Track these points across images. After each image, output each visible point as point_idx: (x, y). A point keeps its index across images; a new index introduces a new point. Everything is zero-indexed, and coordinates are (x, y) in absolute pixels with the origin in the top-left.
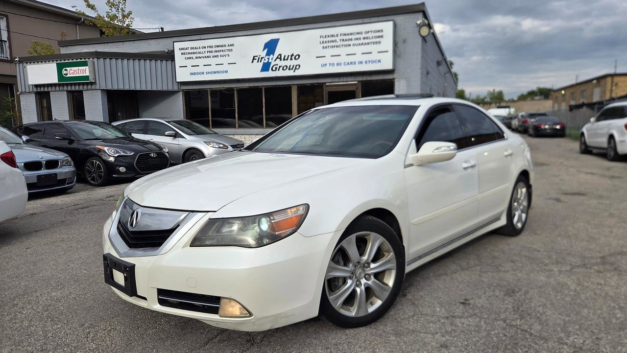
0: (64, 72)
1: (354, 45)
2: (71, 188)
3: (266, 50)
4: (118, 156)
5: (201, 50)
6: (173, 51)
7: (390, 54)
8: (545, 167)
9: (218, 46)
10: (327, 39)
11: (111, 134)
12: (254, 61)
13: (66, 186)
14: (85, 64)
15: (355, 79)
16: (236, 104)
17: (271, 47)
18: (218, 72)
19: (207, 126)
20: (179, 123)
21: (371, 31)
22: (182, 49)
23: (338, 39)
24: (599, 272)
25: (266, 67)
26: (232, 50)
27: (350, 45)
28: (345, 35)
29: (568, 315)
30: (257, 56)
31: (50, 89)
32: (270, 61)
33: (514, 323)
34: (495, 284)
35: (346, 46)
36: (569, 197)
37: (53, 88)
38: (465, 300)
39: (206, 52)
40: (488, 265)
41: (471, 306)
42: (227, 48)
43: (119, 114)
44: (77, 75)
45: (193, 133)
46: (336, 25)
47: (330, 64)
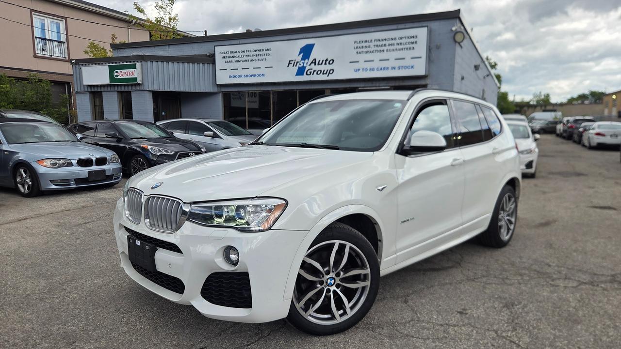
0: (115, 74)
1: (387, 50)
2: (117, 183)
3: (302, 54)
4: (161, 155)
5: (240, 54)
6: (214, 55)
7: (424, 60)
8: (582, 178)
9: (256, 51)
10: (361, 45)
11: (155, 134)
12: (290, 65)
13: (113, 181)
14: (134, 67)
15: (388, 85)
16: (272, 107)
17: (306, 51)
18: (255, 75)
19: (244, 126)
20: (218, 124)
21: (405, 37)
22: (222, 53)
23: (372, 44)
24: (604, 289)
25: (301, 71)
26: (269, 54)
27: (383, 51)
28: (379, 40)
29: (560, 331)
30: (293, 61)
31: (103, 89)
32: (305, 65)
33: (504, 334)
34: (496, 296)
35: (380, 51)
36: (598, 210)
37: (106, 88)
38: (463, 309)
39: (245, 56)
40: (495, 277)
41: (467, 316)
42: (265, 52)
43: (163, 114)
44: (127, 77)
45: (230, 134)
46: (371, 31)
47: (363, 69)
